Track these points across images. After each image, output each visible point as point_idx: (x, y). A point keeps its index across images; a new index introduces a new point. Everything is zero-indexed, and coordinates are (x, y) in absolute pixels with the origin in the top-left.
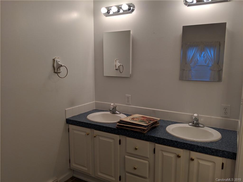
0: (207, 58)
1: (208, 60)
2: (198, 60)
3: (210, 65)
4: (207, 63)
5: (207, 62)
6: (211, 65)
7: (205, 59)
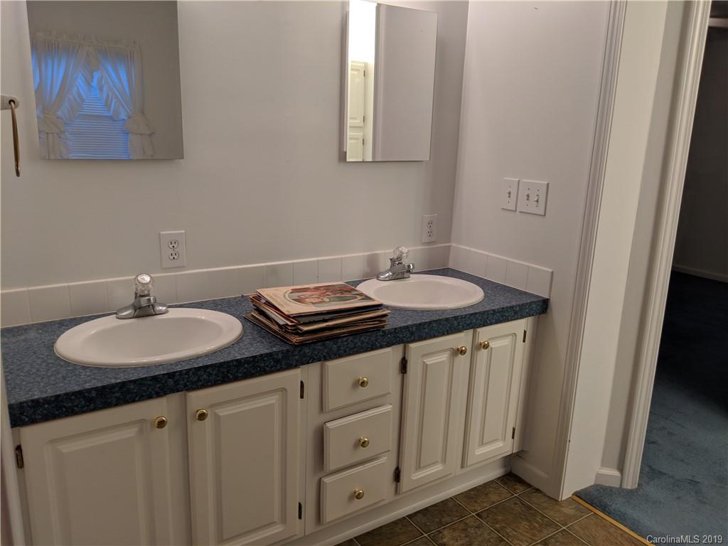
0: (110, 94)
1: (114, 101)
2: (83, 100)
3: (123, 116)
4: (112, 109)
5: (113, 105)
6: (125, 118)
7: (104, 96)
